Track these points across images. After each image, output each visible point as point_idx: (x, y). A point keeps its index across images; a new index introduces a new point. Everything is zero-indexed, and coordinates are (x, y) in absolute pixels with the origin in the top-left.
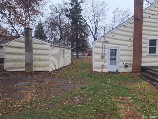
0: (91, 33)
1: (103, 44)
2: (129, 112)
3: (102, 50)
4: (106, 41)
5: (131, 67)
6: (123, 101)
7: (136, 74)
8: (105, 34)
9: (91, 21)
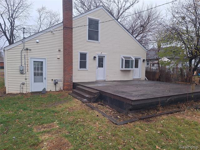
0: (3, 34)
1: (21, 52)
2: (54, 142)
3: (21, 61)
4: (27, 49)
5: (62, 84)
6: (48, 130)
7: (67, 91)
8: (25, 38)
9: (1, 15)
